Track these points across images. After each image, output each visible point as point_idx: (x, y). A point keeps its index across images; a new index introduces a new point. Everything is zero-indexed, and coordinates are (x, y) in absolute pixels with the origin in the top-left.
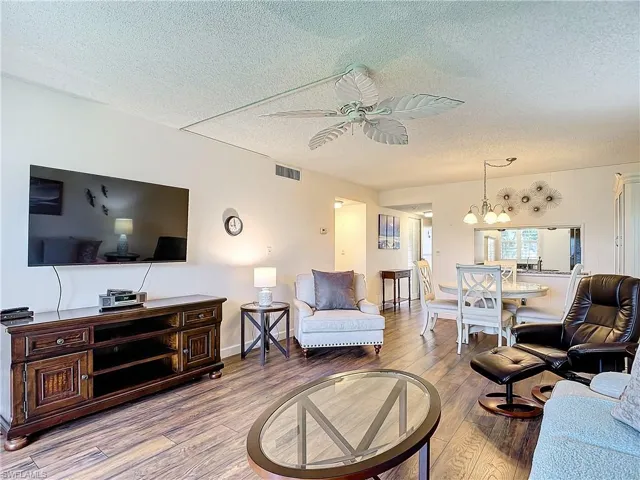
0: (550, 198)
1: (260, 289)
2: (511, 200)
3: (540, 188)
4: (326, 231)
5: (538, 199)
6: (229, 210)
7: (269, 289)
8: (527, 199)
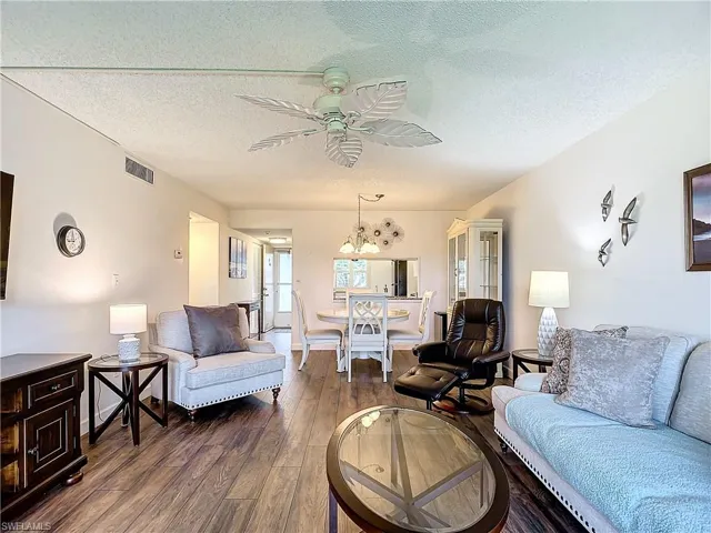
0: (396, 234)
1: (121, 336)
2: (366, 233)
3: (389, 224)
4: (181, 254)
5: (387, 234)
6: (63, 216)
7: (136, 335)
8: (378, 232)
